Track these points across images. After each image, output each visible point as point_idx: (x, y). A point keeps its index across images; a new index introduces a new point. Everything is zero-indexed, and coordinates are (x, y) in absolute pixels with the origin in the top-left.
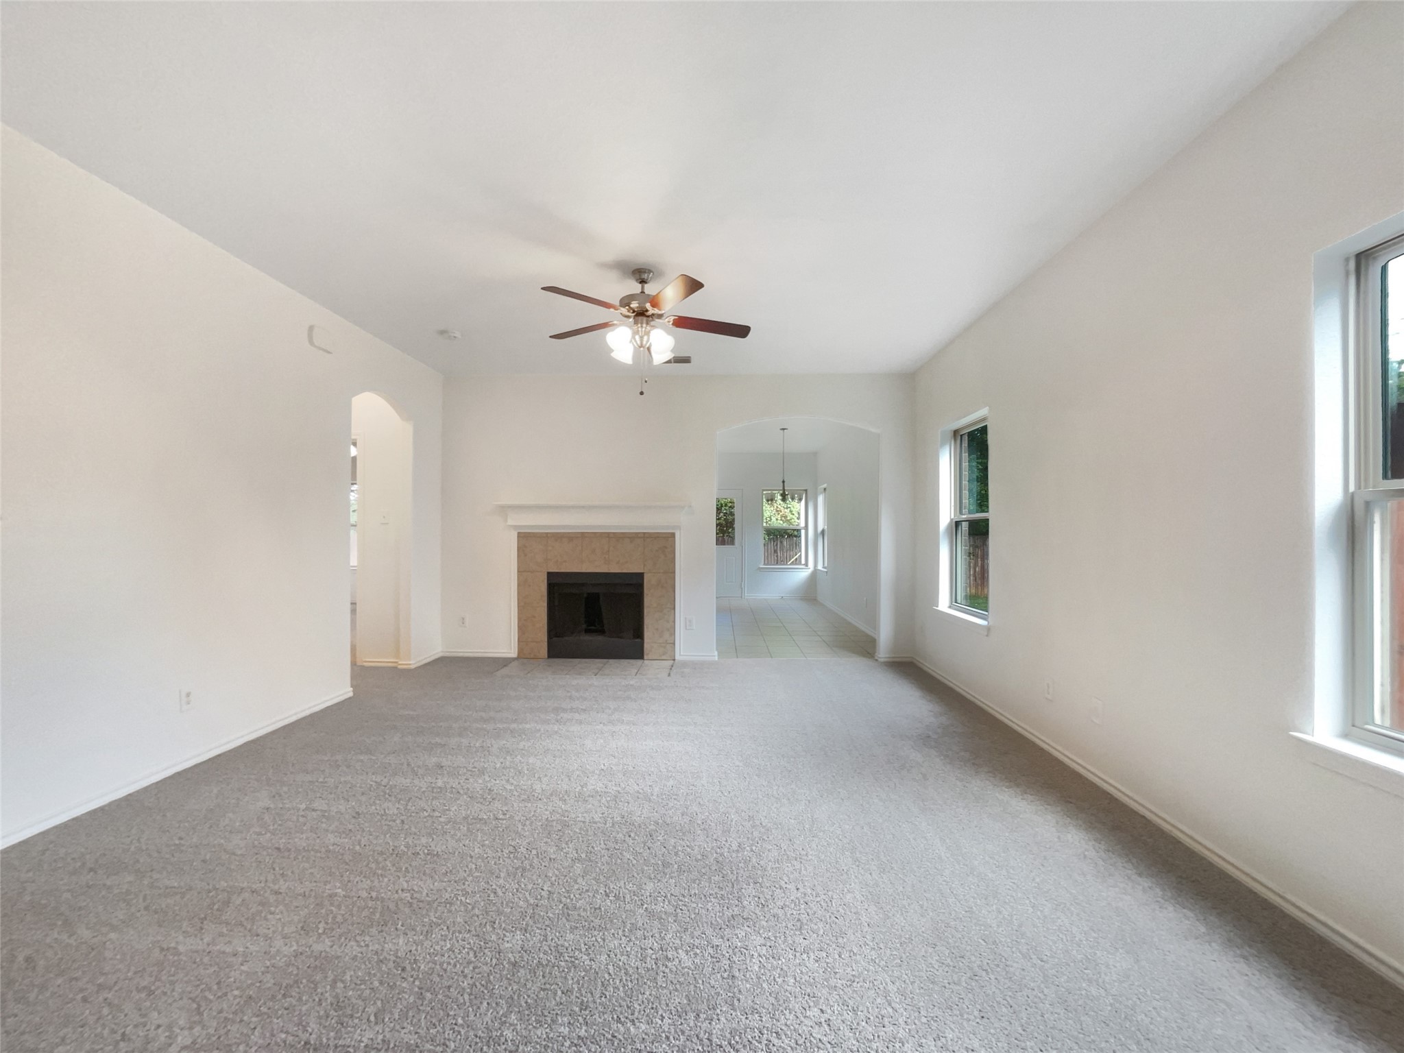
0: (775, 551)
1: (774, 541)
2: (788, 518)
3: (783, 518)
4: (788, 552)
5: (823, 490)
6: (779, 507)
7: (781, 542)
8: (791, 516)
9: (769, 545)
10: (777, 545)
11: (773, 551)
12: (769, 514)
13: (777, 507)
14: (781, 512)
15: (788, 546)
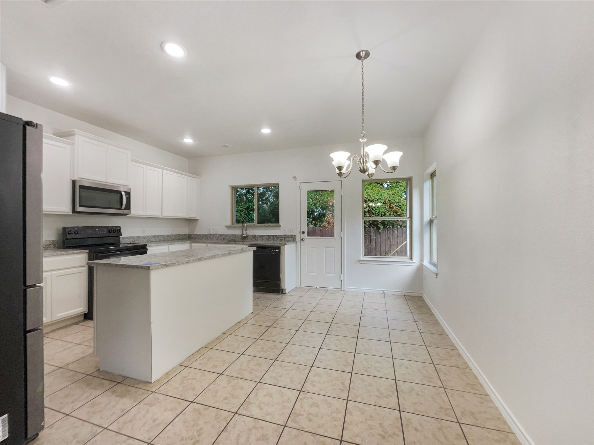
0: (389, 238)
1: (388, 230)
2: (399, 213)
3: (395, 214)
4: (399, 238)
5: (429, 176)
6: (392, 205)
7: (393, 231)
8: (402, 211)
9: (384, 234)
10: (390, 233)
11: (387, 238)
12: (383, 210)
13: (390, 205)
14: (393, 208)
15: (399, 234)
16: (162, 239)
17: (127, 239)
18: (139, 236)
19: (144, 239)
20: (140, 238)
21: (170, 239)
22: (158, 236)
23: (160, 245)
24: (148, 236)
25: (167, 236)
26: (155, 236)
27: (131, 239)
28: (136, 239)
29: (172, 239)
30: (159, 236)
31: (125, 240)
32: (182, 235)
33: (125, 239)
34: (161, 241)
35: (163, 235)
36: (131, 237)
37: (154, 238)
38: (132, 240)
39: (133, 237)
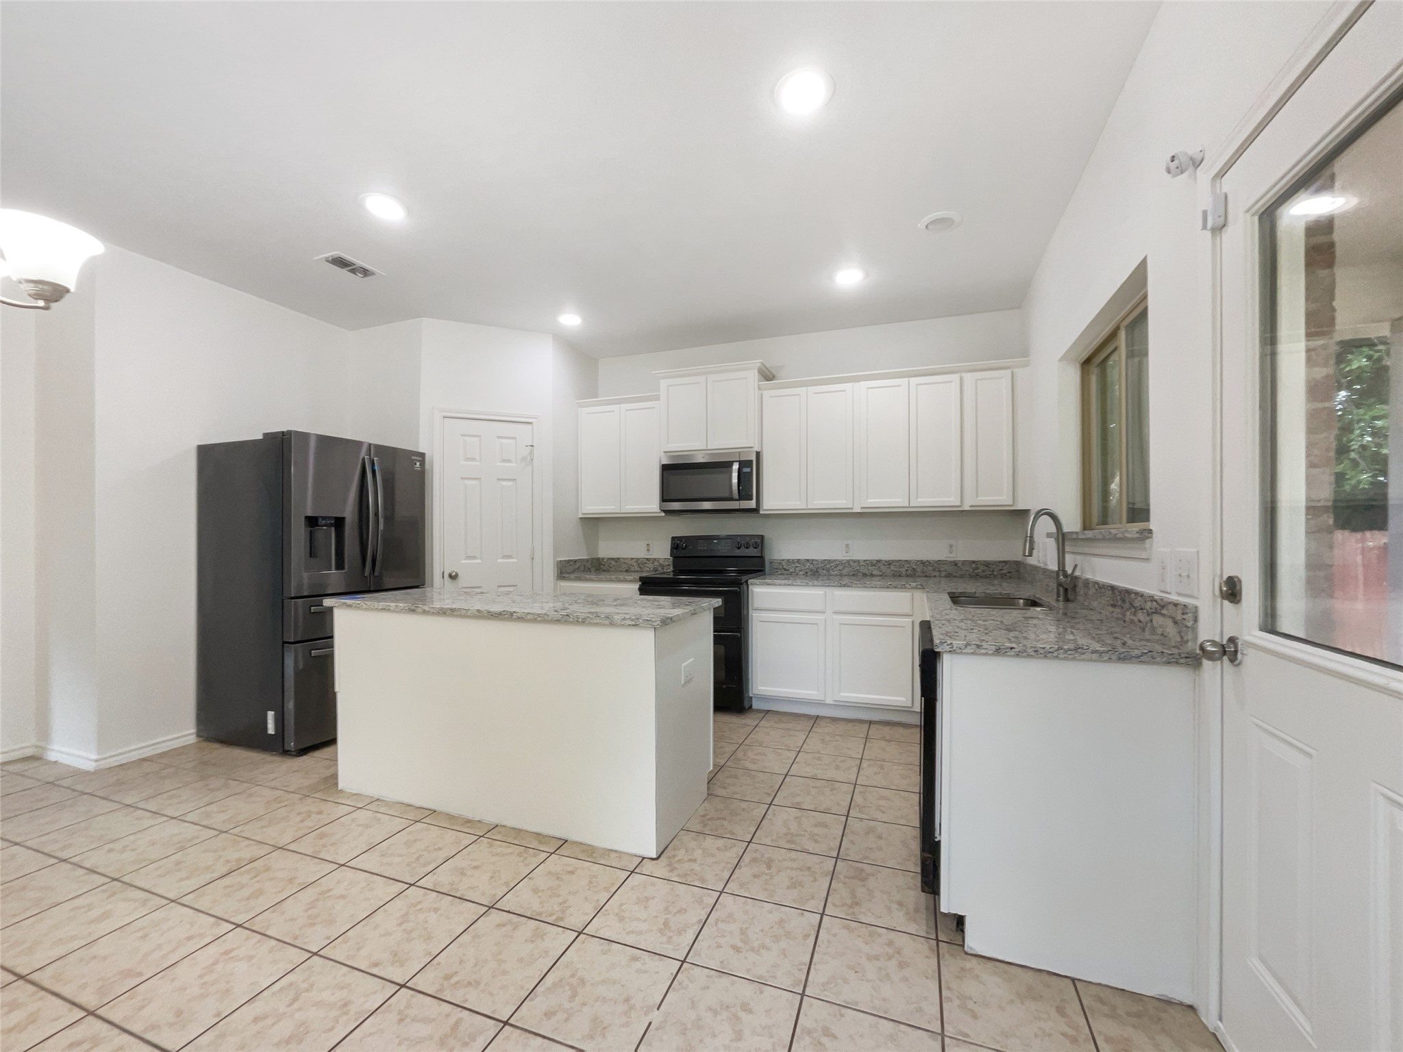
16: (903, 570)
17: (797, 565)
18: (829, 560)
19: (845, 567)
20: (832, 564)
21: (937, 574)
22: (889, 563)
23: (799, 583)
24: (854, 561)
25: (923, 563)
26: (879, 561)
27: (809, 564)
28: (820, 565)
29: (943, 574)
30: (893, 561)
31: (794, 565)
32: (987, 564)
33: (794, 563)
34: (900, 576)
35: (906, 561)
36: (808, 560)
37: (874, 565)
38: (811, 567)
39: (813, 560)
